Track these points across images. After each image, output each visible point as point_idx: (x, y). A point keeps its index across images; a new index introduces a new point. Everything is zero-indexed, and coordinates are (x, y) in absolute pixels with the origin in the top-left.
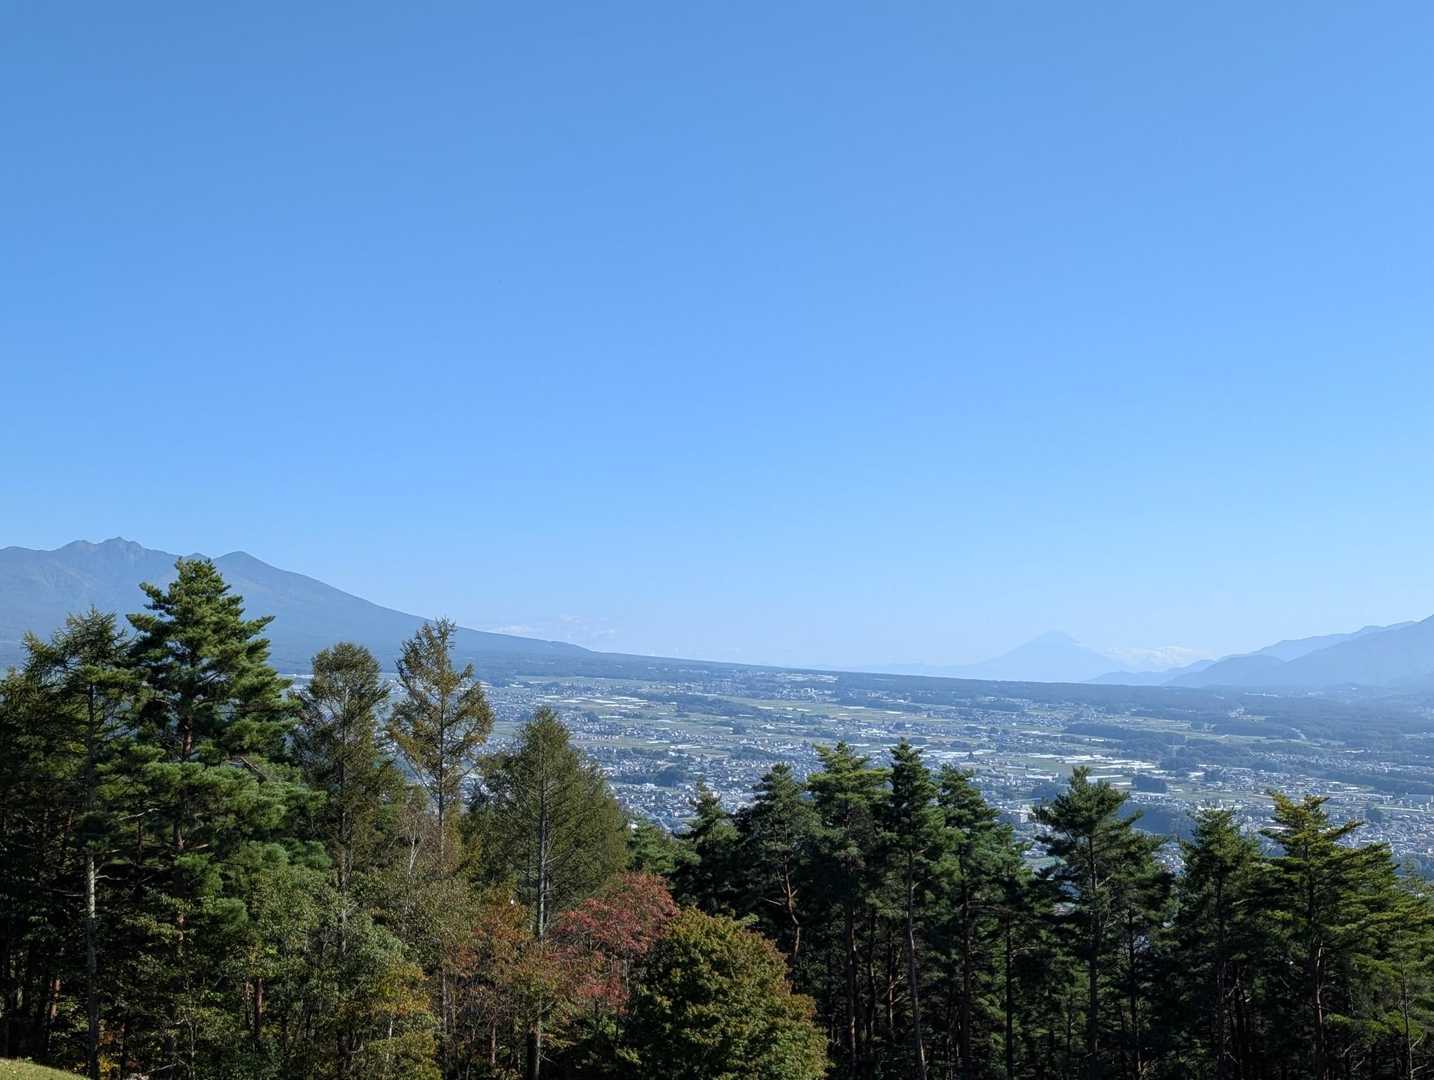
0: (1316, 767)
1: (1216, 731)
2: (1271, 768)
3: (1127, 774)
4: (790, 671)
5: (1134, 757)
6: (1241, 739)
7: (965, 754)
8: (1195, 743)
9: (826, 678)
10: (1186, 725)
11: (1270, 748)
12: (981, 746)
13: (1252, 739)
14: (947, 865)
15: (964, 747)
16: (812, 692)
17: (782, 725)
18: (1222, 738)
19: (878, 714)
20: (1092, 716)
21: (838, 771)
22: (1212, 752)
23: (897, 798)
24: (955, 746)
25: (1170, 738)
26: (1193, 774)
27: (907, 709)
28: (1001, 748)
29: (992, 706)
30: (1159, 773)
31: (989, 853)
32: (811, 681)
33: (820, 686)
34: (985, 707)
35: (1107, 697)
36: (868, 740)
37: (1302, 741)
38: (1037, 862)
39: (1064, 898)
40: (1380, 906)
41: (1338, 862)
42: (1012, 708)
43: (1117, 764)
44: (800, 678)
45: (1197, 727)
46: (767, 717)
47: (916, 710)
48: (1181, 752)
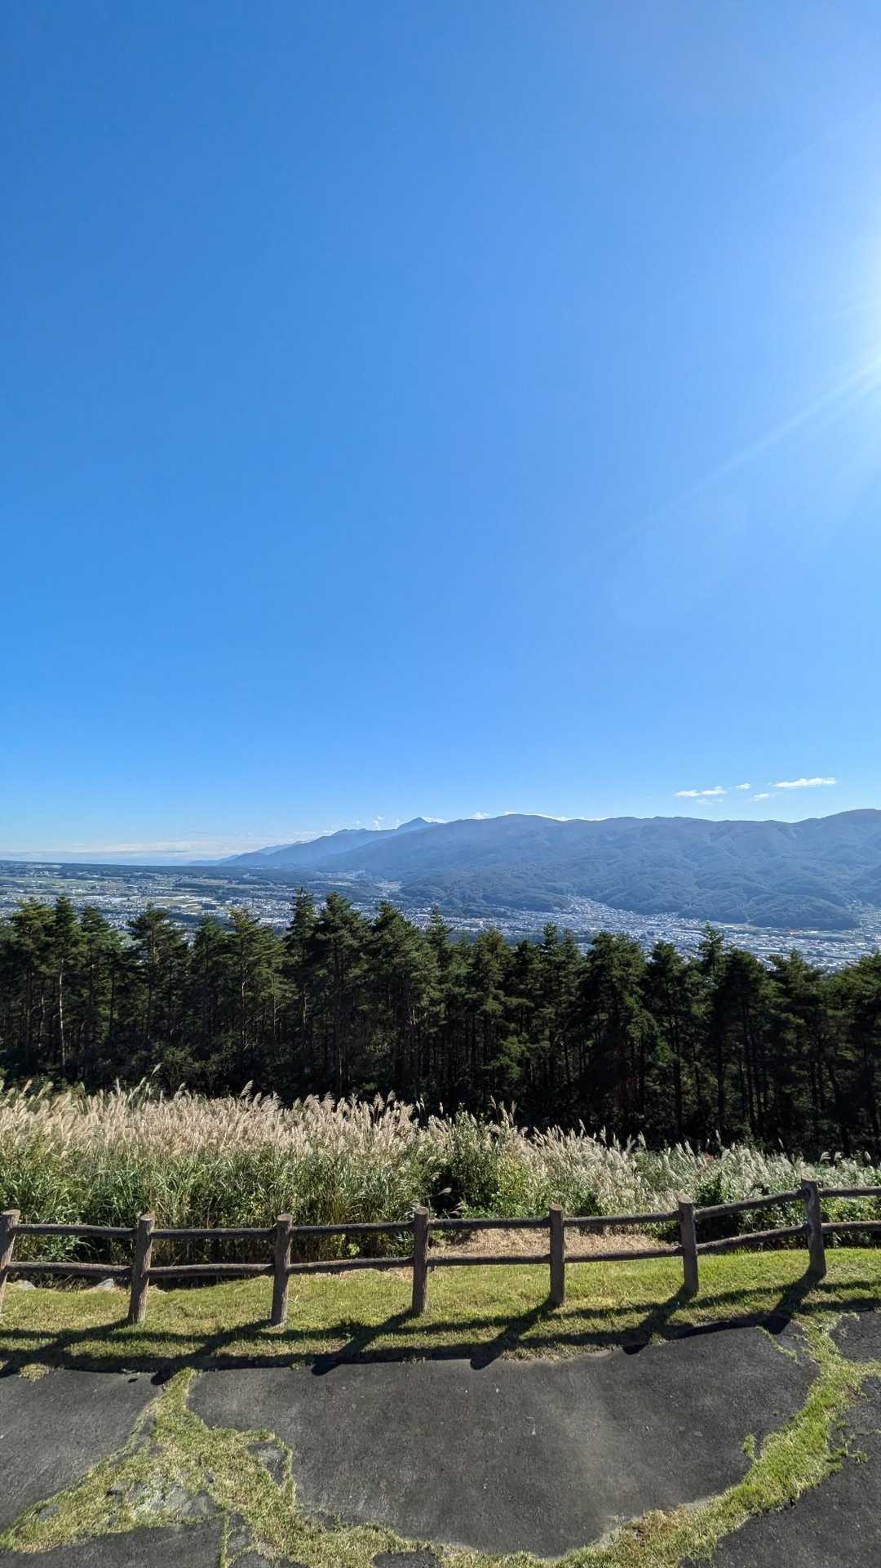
0: (276, 896)
1: (238, 884)
2: (259, 897)
3: (200, 903)
4: (35, 863)
5: (203, 896)
6: (247, 886)
7: (125, 899)
8: (228, 889)
9: (56, 866)
10: (226, 881)
11: (258, 890)
12: (134, 895)
13: (252, 886)
14: (81, 949)
15: (126, 895)
16: (47, 873)
17: (29, 890)
18: (241, 887)
19: (82, 882)
20: (186, 879)
21: (27, 911)
22: (235, 892)
23: (58, 922)
24: (122, 895)
25: (218, 887)
26: (228, 902)
27: (98, 879)
28: (144, 895)
29: (141, 877)
30: (214, 903)
31: (106, 943)
32: (48, 868)
33: (51, 870)
34: (137, 878)
35: (193, 871)
36: (76, 895)
37: (272, 885)
38: (128, 942)
39: (139, 958)
40: (270, 948)
41: (252, 933)
42: (150, 877)
43: (196, 899)
44: (40, 867)
45: (230, 882)
46: (20, 886)
47: (103, 880)
48: (223, 893)
